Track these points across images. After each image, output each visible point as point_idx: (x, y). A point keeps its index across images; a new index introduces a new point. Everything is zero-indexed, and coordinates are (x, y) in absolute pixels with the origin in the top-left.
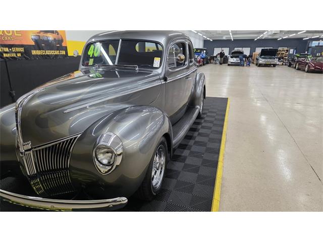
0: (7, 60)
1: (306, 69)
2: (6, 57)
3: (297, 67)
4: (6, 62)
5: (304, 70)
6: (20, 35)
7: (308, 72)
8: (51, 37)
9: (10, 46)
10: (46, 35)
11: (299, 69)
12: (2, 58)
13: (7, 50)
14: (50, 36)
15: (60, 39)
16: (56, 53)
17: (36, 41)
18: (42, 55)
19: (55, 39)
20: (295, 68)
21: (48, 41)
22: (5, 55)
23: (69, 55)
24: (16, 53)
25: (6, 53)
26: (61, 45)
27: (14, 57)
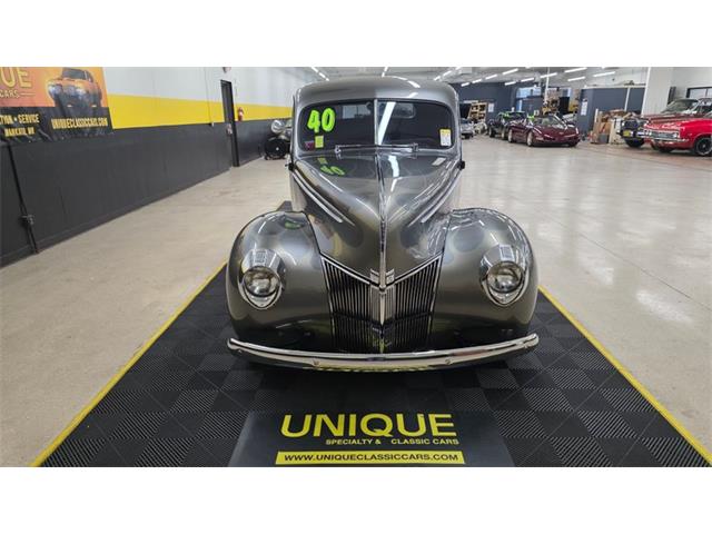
0: (12, 143)
1: (529, 140)
2: (11, 137)
3: (510, 137)
4: (9, 147)
5: (525, 143)
6: (29, 85)
7: (532, 145)
8: (80, 87)
9: (15, 111)
10: (72, 83)
11: (513, 141)
12: (4, 139)
13: (9, 119)
14: (79, 85)
15: (97, 92)
16: (92, 125)
17: (57, 98)
18: (70, 131)
19: (88, 92)
20: (506, 138)
21: (76, 96)
22: (8, 133)
23: (114, 127)
24: (26, 126)
25: (9, 126)
26: (99, 105)
27: (23, 136)
